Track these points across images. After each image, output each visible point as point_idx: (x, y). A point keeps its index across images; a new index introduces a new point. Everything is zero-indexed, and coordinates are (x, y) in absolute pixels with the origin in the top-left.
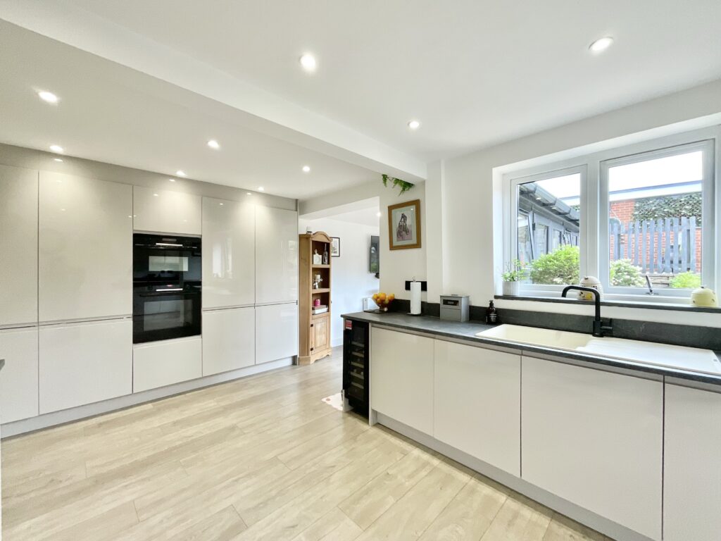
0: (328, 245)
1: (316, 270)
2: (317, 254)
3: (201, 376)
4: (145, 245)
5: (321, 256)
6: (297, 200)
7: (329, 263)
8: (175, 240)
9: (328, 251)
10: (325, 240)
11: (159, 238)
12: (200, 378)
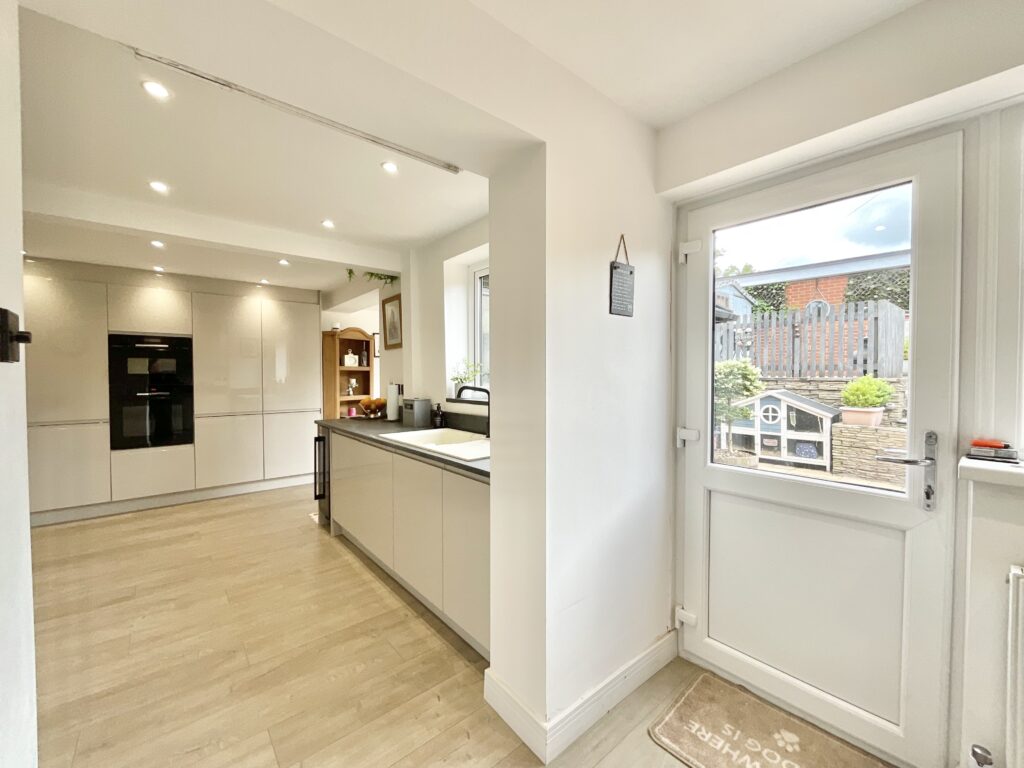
0: (368, 343)
1: (350, 374)
2: (351, 355)
3: (193, 488)
4: (122, 347)
5: (357, 357)
6: (319, 291)
7: (368, 365)
8: (159, 341)
9: (368, 350)
10: (362, 338)
11: (141, 338)
12: (191, 491)
